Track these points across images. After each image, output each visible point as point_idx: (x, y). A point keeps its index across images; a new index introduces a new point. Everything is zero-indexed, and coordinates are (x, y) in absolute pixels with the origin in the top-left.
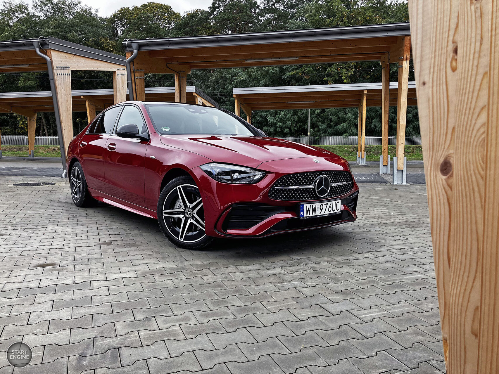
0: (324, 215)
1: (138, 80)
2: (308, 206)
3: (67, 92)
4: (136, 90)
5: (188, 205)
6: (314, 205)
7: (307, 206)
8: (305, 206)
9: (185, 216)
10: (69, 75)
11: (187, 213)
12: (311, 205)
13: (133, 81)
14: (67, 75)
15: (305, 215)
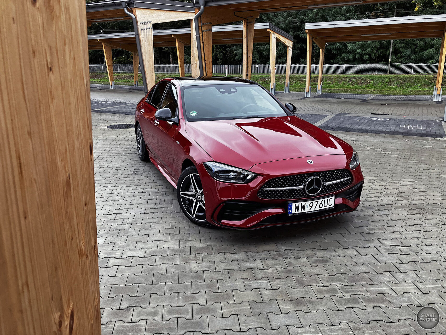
0: (313, 211)
1: (205, 33)
2: (297, 204)
3: (149, 44)
4: (203, 43)
5: (198, 190)
6: (303, 203)
7: (295, 205)
8: (294, 204)
9: (196, 199)
10: (151, 28)
11: (198, 197)
12: (300, 203)
13: (201, 35)
14: (150, 29)
15: (293, 212)
